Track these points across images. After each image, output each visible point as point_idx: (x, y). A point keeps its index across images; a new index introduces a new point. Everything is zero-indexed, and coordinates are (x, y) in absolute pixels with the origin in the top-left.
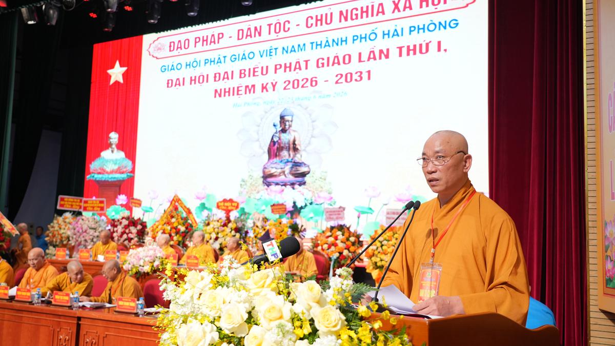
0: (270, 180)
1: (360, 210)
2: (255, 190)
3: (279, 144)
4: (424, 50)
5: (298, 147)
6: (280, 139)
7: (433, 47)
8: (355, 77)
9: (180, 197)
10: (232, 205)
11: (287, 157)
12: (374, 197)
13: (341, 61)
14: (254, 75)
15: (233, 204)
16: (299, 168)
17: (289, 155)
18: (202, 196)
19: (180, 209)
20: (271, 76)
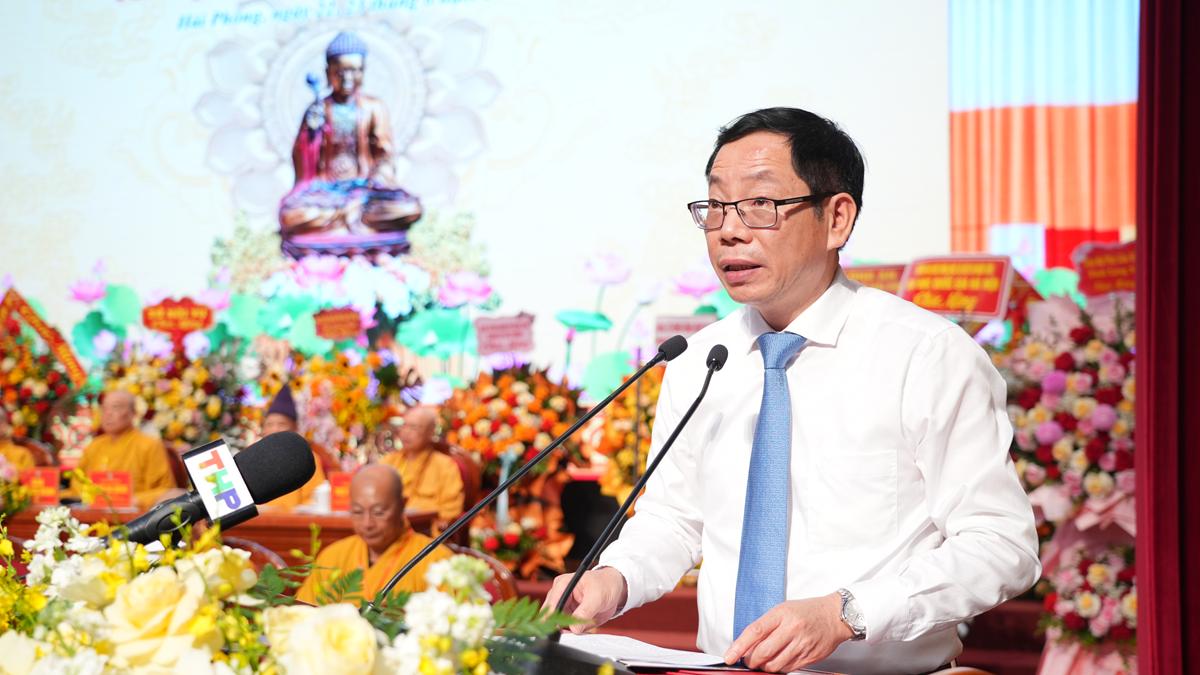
0: (302, 240)
1: (574, 321)
2: (258, 271)
3: (326, 136)
5: (384, 144)
6: (327, 120)
9: (26, 292)
10: (190, 317)
11: (352, 174)
12: (613, 283)
15: (195, 313)
16: (388, 205)
17: (359, 169)
18: (93, 290)
19: (27, 332)
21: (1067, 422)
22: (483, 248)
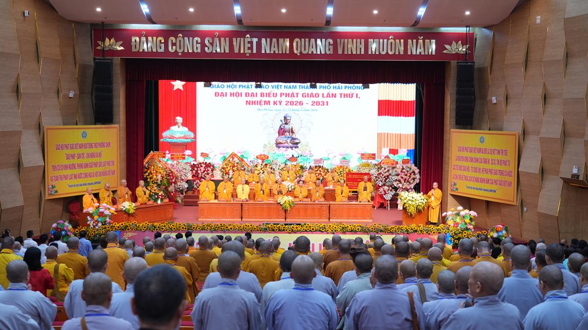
0: (279, 145)
1: (324, 159)
2: (272, 149)
3: (284, 129)
4: (351, 96)
5: (294, 131)
6: (284, 127)
7: (355, 96)
8: (321, 103)
11: (288, 135)
12: (330, 153)
13: (314, 95)
14: (269, 96)
15: (266, 157)
16: (295, 140)
17: (290, 135)
18: (241, 152)
19: (236, 159)
20: (278, 98)
21: (402, 178)
22: (310, 148)
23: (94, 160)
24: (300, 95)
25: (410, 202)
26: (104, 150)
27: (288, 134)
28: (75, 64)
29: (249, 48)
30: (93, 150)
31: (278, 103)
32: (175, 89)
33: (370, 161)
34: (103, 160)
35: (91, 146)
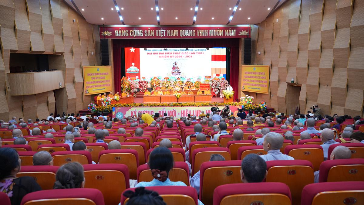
0: (173, 73)
4: (201, 54)
5: (179, 68)
6: (175, 66)
8: (189, 57)
13: (186, 53)
14: (169, 54)
15: (167, 78)
16: (179, 71)
18: (158, 76)
19: (156, 79)
20: (172, 55)
22: (185, 74)
23: (102, 80)
24: (181, 54)
25: (227, 94)
26: (106, 76)
27: (176, 69)
28: (93, 41)
29: (162, 34)
30: (102, 76)
31: (172, 57)
32: (131, 51)
33: (209, 79)
34: (105, 79)
35: (101, 74)
